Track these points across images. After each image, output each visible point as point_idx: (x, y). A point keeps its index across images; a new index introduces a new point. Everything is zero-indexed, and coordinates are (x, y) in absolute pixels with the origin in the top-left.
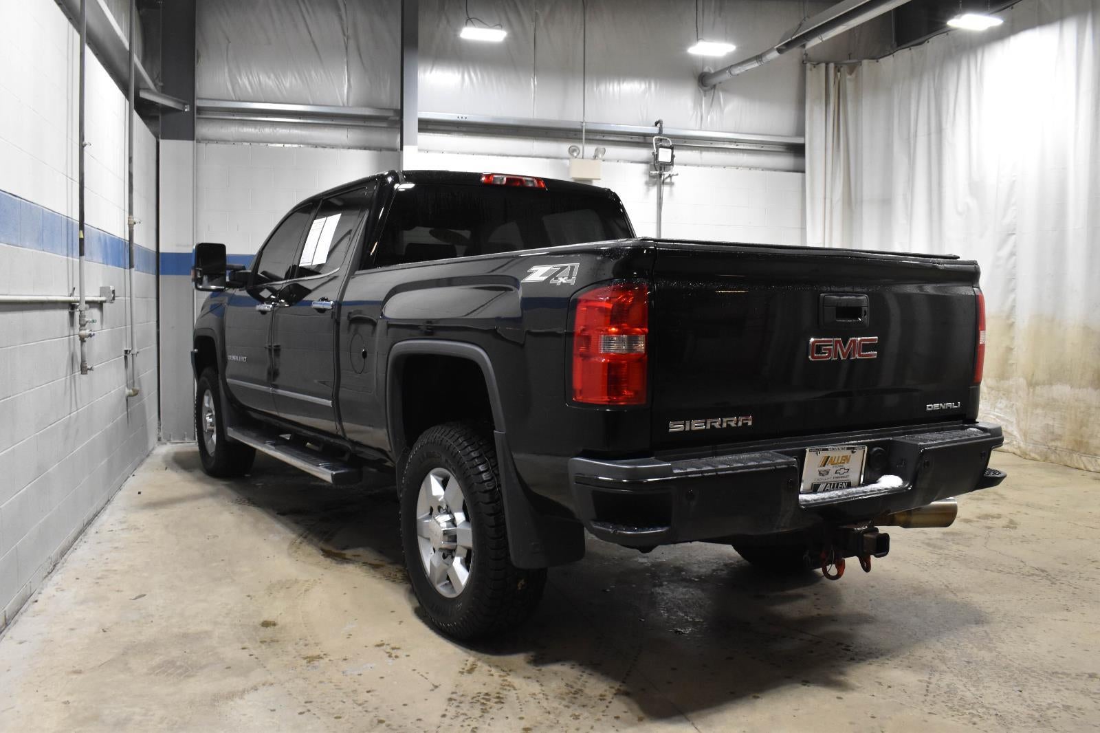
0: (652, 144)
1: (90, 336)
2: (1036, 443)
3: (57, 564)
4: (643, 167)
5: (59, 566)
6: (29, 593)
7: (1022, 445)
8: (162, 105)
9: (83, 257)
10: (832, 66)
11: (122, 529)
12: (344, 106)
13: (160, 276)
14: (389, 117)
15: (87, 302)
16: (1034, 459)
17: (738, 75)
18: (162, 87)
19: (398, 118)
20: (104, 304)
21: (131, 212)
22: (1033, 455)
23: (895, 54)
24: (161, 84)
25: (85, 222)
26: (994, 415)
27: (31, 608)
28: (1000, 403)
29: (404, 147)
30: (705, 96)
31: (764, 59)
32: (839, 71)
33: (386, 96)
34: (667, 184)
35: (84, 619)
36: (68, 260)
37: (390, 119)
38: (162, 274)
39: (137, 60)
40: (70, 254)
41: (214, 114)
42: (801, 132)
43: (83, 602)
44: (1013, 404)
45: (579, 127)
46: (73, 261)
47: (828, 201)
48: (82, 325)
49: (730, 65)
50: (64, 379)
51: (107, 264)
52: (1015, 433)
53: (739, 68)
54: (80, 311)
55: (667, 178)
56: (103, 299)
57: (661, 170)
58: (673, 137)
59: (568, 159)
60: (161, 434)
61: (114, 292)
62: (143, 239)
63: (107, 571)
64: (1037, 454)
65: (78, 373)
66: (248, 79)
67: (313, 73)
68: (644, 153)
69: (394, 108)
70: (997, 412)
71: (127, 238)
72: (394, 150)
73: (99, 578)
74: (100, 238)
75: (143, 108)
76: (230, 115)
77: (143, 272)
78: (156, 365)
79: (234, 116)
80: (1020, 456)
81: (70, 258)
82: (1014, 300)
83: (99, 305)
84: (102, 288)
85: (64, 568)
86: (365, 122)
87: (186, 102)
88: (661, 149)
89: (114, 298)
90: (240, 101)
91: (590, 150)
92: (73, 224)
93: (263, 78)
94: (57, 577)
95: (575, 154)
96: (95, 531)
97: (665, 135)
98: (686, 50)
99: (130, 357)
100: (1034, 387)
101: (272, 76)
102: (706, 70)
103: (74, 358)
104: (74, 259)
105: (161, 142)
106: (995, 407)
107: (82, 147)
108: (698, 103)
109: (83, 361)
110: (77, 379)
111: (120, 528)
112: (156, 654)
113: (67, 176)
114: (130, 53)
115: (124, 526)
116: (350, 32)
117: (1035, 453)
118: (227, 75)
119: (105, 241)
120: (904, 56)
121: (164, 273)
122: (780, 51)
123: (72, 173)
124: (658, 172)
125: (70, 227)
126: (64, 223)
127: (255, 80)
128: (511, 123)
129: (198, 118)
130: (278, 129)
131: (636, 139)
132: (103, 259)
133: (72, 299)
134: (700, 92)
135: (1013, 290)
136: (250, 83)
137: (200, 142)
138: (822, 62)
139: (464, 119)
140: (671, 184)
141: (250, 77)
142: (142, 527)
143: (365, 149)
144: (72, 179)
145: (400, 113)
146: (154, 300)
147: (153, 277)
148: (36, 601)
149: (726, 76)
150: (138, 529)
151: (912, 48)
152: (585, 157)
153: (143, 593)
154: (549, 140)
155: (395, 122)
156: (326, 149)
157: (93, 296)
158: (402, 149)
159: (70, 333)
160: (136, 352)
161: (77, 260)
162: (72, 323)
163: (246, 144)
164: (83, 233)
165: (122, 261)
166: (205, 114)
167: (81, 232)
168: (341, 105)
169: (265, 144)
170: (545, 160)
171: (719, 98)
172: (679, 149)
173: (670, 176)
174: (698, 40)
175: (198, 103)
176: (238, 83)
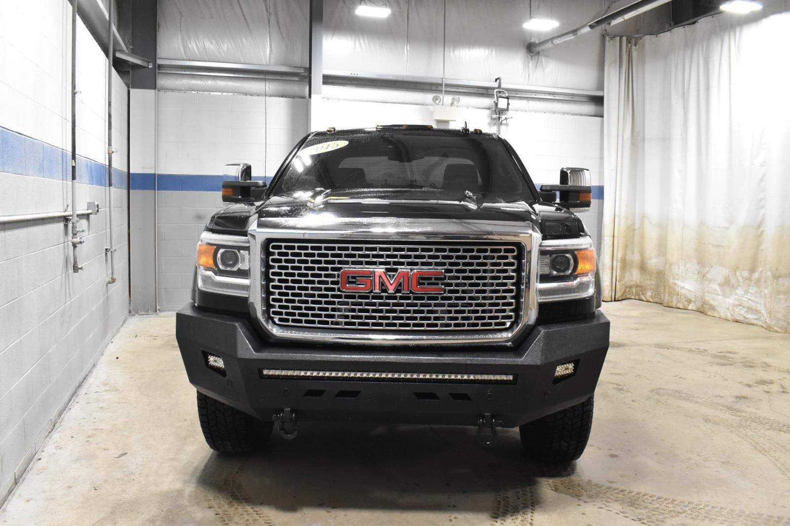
0: (494, 95)
1: (81, 243)
2: (778, 320)
3: (55, 424)
4: (487, 112)
5: (57, 425)
6: (34, 453)
7: (768, 320)
8: (132, 62)
9: (75, 181)
10: (624, 39)
11: (106, 391)
12: (267, 65)
13: (131, 191)
14: (301, 73)
15: (78, 216)
16: (777, 332)
17: (558, 44)
18: (132, 49)
19: (307, 74)
20: (90, 216)
21: (110, 144)
22: (776, 328)
23: (672, 30)
24: (132, 47)
25: (77, 152)
26: (747, 298)
27: (37, 466)
28: (752, 289)
29: (312, 96)
30: (532, 60)
31: (578, 32)
32: (629, 43)
33: (299, 58)
34: (504, 124)
35: (79, 477)
36: (63, 183)
37: (301, 74)
38: (132, 189)
39: (114, 28)
40: (65, 178)
41: (170, 70)
42: (601, 87)
43: (78, 460)
44: (762, 291)
45: (440, 82)
46: (67, 184)
47: (620, 138)
48: (74, 234)
49: (552, 37)
50: (60, 277)
51: (93, 184)
52: (763, 312)
53: (559, 39)
54: (73, 223)
55: (504, 120)
56: (90, 211)
57: (499, 114)
58: (508, 90)
59: (432, 105)
60: (131, 308)
61: (98, 206)
62: (119, 164)
63: (96, 429)
64: (780, 328)
65: (71, 271)
66: (196, 43)
67: (244, 40)
68: (487, 102)
69: (304, 66)
70: (749, 296)
71: (107, 164)
72: (304, 98)
73: (89, 437)
74: (87, 165)
75: (119, 65)
76: (182, 71)
77: (118, 188)
78: (127, 257)
79: (185, 71)
80: (766, 329)
81: (65, 182)
82: (764, 214)
83: (87, 216)
84: (89, 204)
85: (62, 427)
86: (282, 77)
87: (150, 60)
88: (500, 99)
89: (98, 211)
90: (190, 60)
91: (448, 99)
92: (66, 154)
93: (208, 44)
94: (56, 436)
95: (437, 102)
96: (84, 393)
97: (503, 89)
98: (521, 26)
99: (109, 254)
100: (777, 278)
101: (214, 42)
102: (532, 40)
103: (68, 260)
104: (68, 182)
105: (132, 90)
106: (748, 292)
107: (74, 94)
108: (526, 65)
109: (75, 262)
110: (70, 275)
111: (103, 390)
112: (139, 513)
113: (62, 117)
114: (110, 22)
115: (107, 388)
116: (272, 10)
117: (778, 327)
118: (180, 41)
119: (91, 166)
120: (679, 32)
121: (133, 189)
122: (591, 27)
123: (66, 115)
124: (498, 116)
125: (64, 157)
126: (60, 154)
127: (200, 45)
128: (390, 78)
129: (159, 73)
130: (218, 81)
131: (481, 91)
132: (89, 181)
133: (66, 214)
134: (528, 57)
135: (764, 207)
136: (198, 48)
137: (160, 91)
138: (618, 36)
139: (356, 75)
140: (507, 125)
141: (198, 43)
142: (121, 389)
143: (282, 97)
144: (66, 119)
145: (309, 70)
146: (126, 209)
147: (125, 191)
148: (40, 459)
149: (549, 45)
150: (118, 390)
151: (685, 26)
152: (444, 104)
153: (125, 451)
154: (417, 91)
155: (305, 77)
156: (254, 97)
157: (82, 209)
158: (310, 97)
159: (64, 240)
160: (114, 250)
161: (70, 183)
162: (66, 233)
163: (193, 92)
164: (75, 161)
165: (103, 182)
166: (164, 70)
167: (73, 161)
168: (265, 64)
169: (208, 93)
170: (415, 106)
171: (542, 62)
172: (512, 99)
173: (506, 119)
174: (531, 18)
175: (159, 62)
176: (189, 46)
